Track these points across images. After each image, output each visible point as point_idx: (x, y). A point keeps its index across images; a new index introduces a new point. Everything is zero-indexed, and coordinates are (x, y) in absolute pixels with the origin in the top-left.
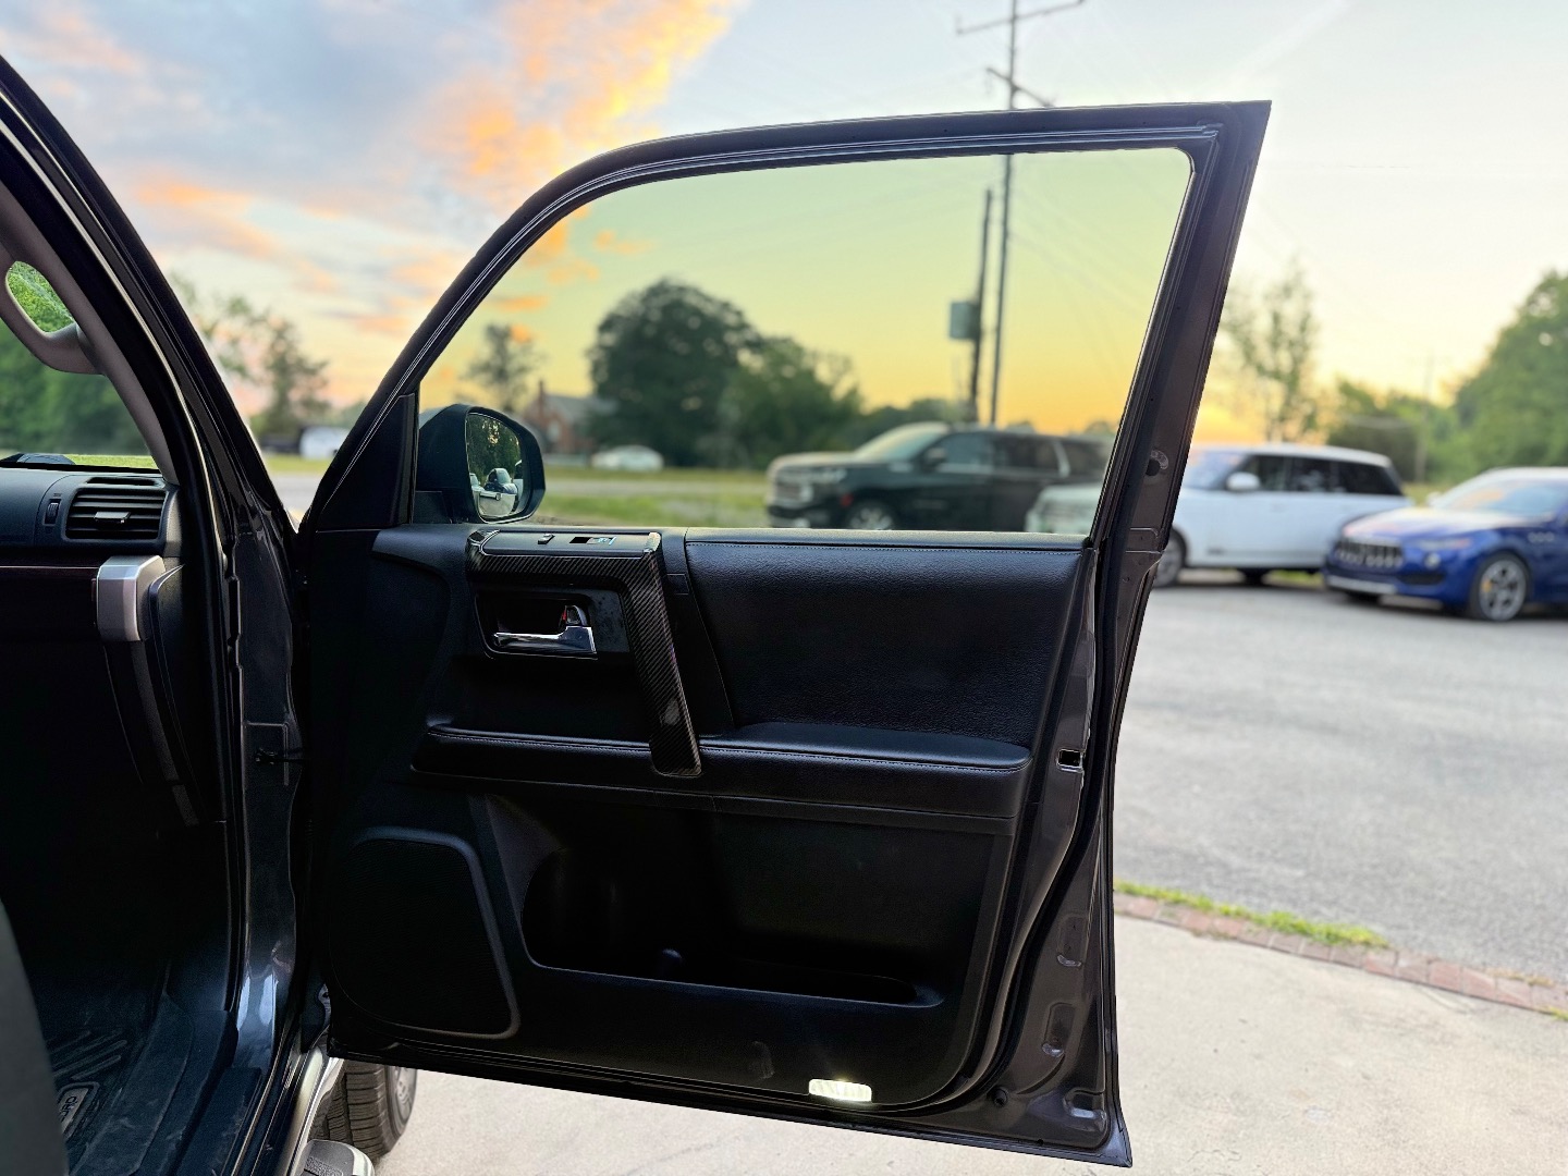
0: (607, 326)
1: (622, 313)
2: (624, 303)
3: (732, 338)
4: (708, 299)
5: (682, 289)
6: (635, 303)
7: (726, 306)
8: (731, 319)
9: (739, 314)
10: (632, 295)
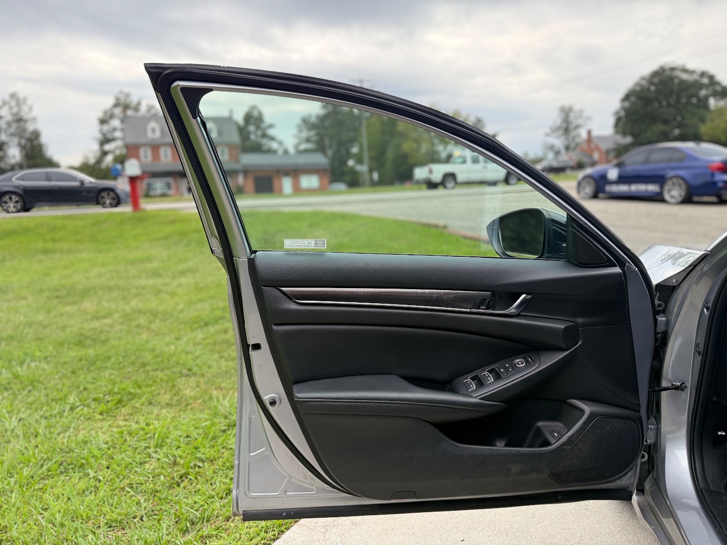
0: (626, 98)
1: (638, 88)
2: (637, 84)
3: (703, 93)
4: (693, 72)
5: (673, 69)
6: (644, 83)
7: (703, 74)
8: (705, 81)
9: (711, 77)
10: (643, 78)
